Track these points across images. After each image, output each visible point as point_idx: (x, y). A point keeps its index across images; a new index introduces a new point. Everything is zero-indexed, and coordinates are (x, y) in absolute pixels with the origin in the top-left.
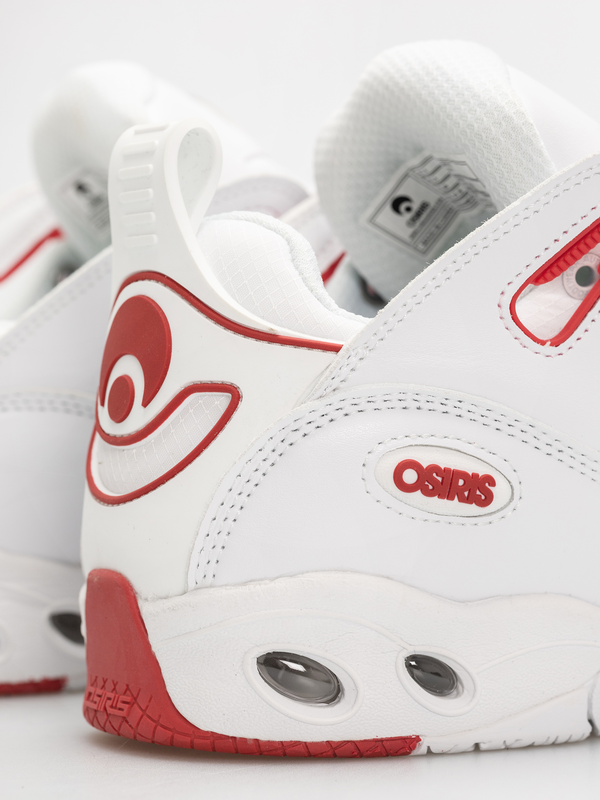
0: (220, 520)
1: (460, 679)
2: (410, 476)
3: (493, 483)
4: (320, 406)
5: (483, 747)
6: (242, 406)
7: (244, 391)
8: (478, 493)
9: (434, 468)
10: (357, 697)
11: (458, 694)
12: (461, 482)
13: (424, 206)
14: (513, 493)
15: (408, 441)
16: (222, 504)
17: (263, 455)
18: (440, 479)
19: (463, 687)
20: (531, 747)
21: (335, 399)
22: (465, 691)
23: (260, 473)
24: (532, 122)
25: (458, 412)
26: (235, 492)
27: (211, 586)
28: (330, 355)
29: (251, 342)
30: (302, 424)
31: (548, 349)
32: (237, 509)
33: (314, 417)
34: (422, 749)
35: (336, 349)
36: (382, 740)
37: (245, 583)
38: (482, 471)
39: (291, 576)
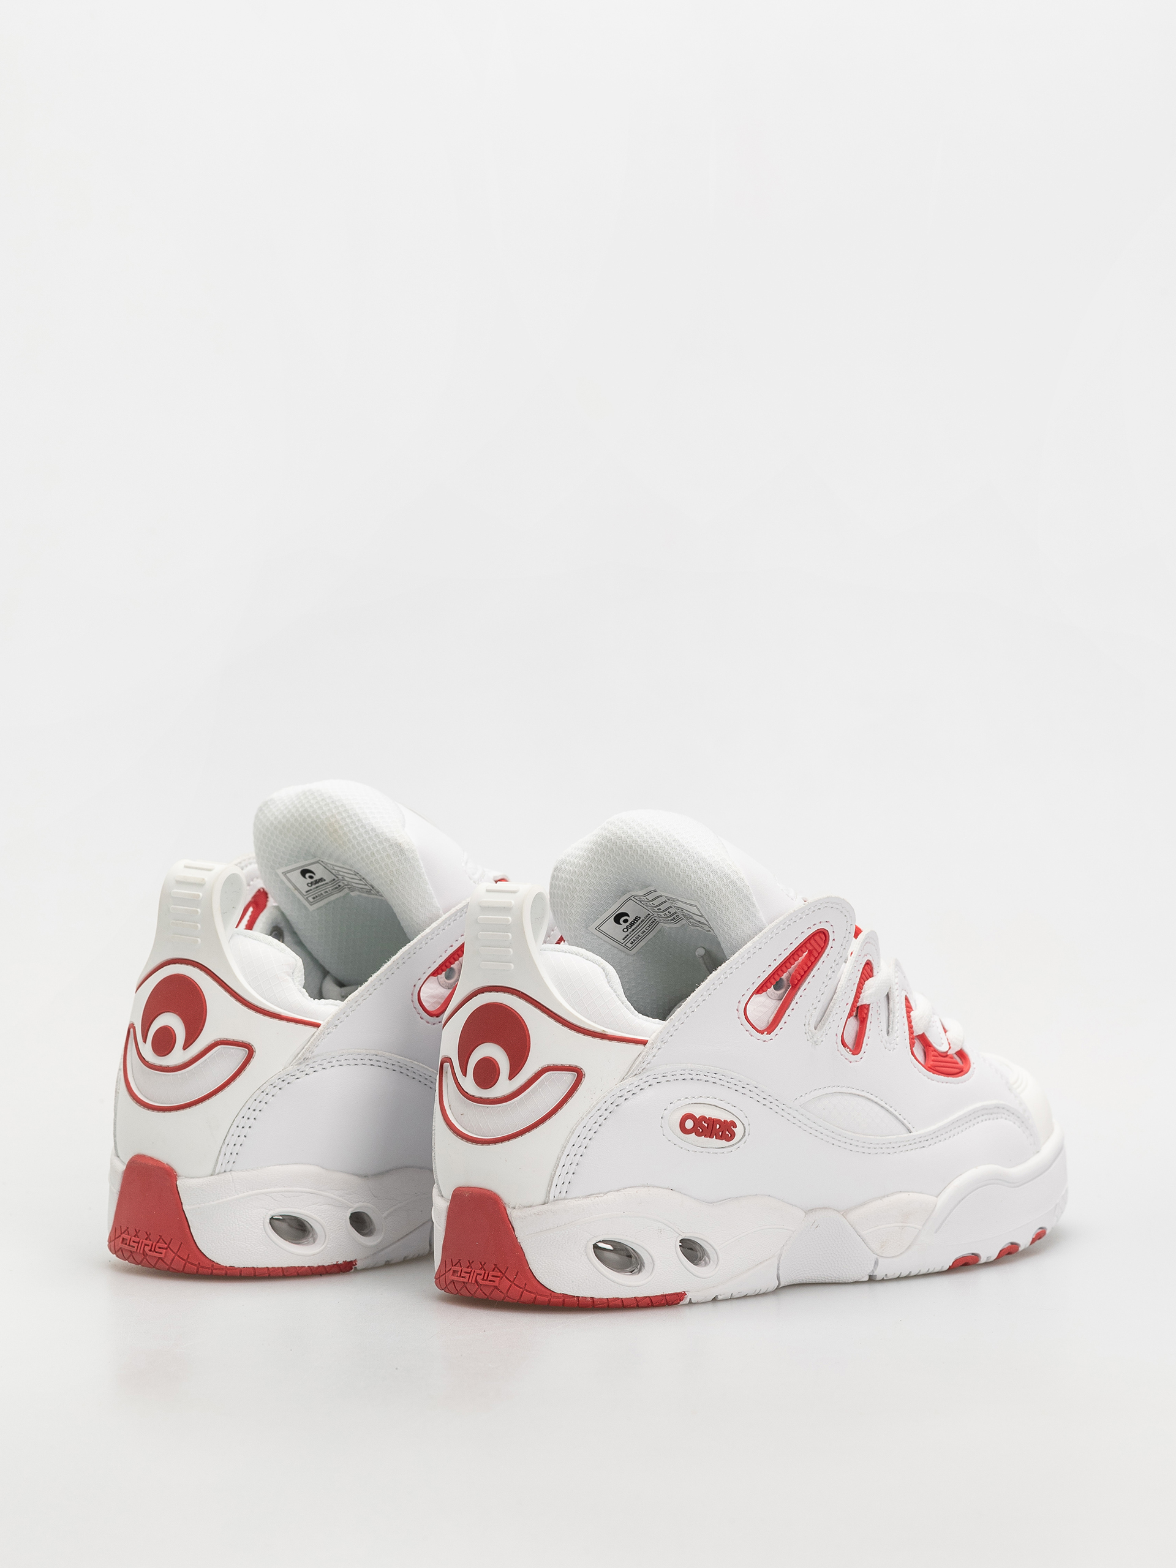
0: (571, 1155)
1: (707, 1253)
2: (689, 1124)
3: (735, 1126)
4: (635, 1081)
5: (720, 1298)
6: (585, 1082)
7: (586, 1070)
8: (727, 1133)
9: (703, 1118)
10: (653, 1267)
11: (706, 1264)
12: (718, 1126)
13: (636, 919)
14: (745, 1132)
15: (687, 1101)
16: (574, 1145)
17: (599, 1113)
18: (706, 1125)
19: (709, 1259)
20: (746, 1297)
21: (644, 1076)
22: (711, 1262)
23: (597, 1124)
24: (748, 885)
25: (714, 1080)
26: (582, 1137)
27: (565, 1199)
28: (640, 1047)
29: (588, 1038)
30: (624, 1092)
31: (765, 1036)
32: (582, 1148)
33: (632, 1087)
34: (686, 1301)
35: (644, 1043)
36: (666, 1295)
37: (588, 1196)
38: (728, 1118)
39: (617, 1191)
